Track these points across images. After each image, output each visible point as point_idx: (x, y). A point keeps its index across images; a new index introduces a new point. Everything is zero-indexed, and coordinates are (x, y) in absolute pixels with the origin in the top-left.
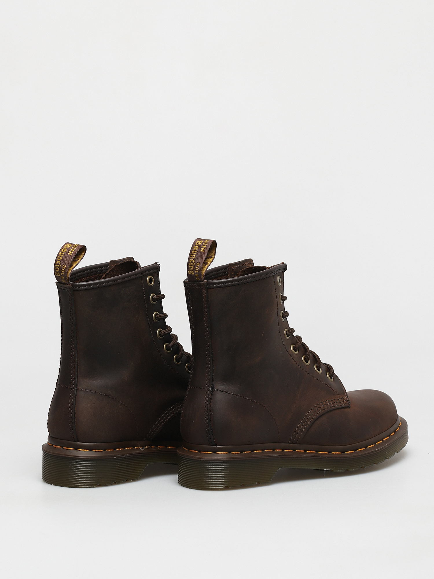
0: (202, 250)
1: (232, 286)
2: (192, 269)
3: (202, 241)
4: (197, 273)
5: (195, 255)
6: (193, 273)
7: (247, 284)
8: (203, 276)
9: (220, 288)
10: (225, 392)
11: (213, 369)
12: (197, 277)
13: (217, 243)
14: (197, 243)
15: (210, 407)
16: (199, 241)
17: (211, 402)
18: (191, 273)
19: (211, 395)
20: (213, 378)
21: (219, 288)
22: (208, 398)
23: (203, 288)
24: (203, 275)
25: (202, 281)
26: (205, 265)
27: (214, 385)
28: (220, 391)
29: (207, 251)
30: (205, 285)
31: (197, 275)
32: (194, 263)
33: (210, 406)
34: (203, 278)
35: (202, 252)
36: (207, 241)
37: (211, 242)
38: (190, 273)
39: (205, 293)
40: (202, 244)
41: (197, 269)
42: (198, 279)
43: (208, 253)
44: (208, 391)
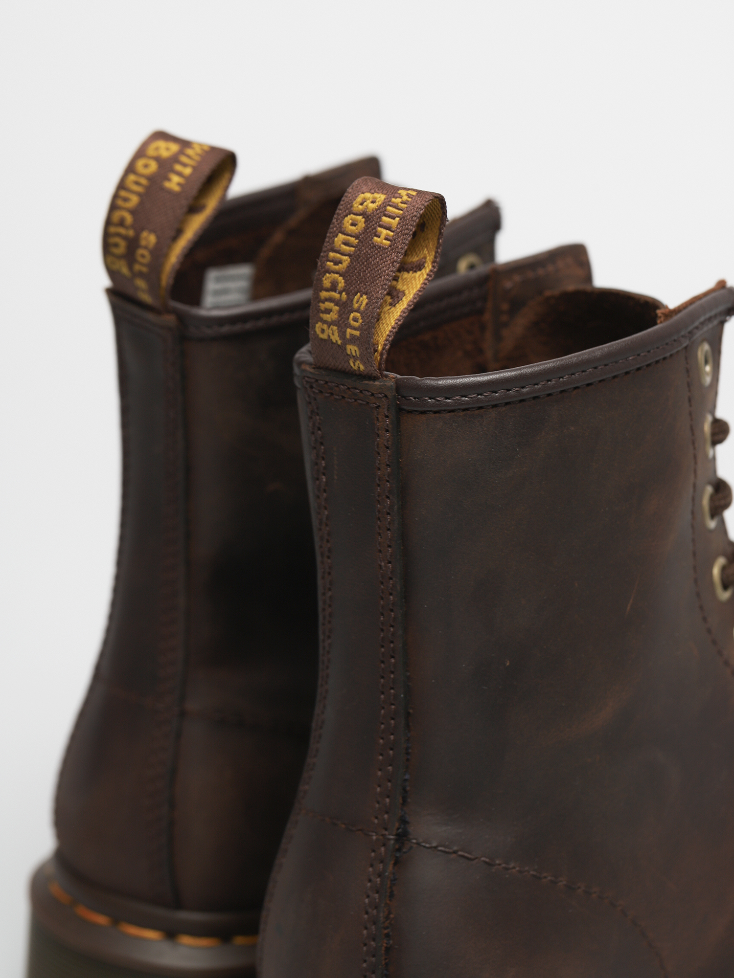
0: (383, 236)
1: (507, 404)
2: (333, 316)
3: (383, 197)
4: (353, 340)
5: (349, 255)
6: (336, 338)
7: (575, 392)
8: (381, 354)
9: (453, 411)
10: (455, 852)
11: (408, 753)
12: (355, 358)
13: (447, 205)
14: (359, 199)
15: (387, 918)
16: (368, 195)
17: (392, 895)
18: (329, 336)
19: (395, 864)
20: (404, 789)
21: (450, 411)
22: (379, 876)
23: (378, 407)
24: (380, 348)
25: (375, 378)
26: (393, 305)
27: (408, 823)
28: (436, 847)
29: (403, 244)
30: (389, 395)
31: (352, 349)
32: (340, 293)
33: (390, 913)
34: (380, 364)
35: (380, 248)
36: (405, 198)
37: (421, 204)
38: (323, 331)
39: (387, 431)
40: (379, 208)
41: (355, 320)
42: (358, 366)
43: (406, 251)
44: (384, 845)
